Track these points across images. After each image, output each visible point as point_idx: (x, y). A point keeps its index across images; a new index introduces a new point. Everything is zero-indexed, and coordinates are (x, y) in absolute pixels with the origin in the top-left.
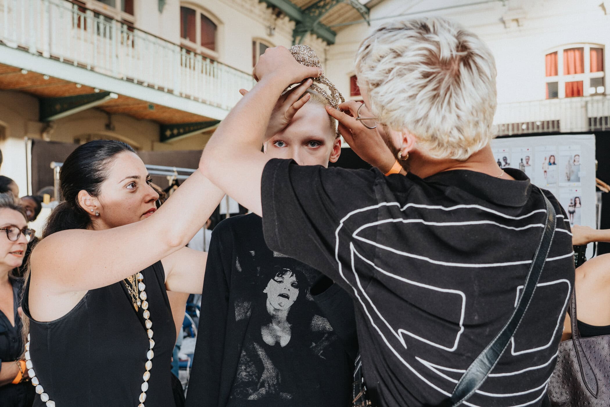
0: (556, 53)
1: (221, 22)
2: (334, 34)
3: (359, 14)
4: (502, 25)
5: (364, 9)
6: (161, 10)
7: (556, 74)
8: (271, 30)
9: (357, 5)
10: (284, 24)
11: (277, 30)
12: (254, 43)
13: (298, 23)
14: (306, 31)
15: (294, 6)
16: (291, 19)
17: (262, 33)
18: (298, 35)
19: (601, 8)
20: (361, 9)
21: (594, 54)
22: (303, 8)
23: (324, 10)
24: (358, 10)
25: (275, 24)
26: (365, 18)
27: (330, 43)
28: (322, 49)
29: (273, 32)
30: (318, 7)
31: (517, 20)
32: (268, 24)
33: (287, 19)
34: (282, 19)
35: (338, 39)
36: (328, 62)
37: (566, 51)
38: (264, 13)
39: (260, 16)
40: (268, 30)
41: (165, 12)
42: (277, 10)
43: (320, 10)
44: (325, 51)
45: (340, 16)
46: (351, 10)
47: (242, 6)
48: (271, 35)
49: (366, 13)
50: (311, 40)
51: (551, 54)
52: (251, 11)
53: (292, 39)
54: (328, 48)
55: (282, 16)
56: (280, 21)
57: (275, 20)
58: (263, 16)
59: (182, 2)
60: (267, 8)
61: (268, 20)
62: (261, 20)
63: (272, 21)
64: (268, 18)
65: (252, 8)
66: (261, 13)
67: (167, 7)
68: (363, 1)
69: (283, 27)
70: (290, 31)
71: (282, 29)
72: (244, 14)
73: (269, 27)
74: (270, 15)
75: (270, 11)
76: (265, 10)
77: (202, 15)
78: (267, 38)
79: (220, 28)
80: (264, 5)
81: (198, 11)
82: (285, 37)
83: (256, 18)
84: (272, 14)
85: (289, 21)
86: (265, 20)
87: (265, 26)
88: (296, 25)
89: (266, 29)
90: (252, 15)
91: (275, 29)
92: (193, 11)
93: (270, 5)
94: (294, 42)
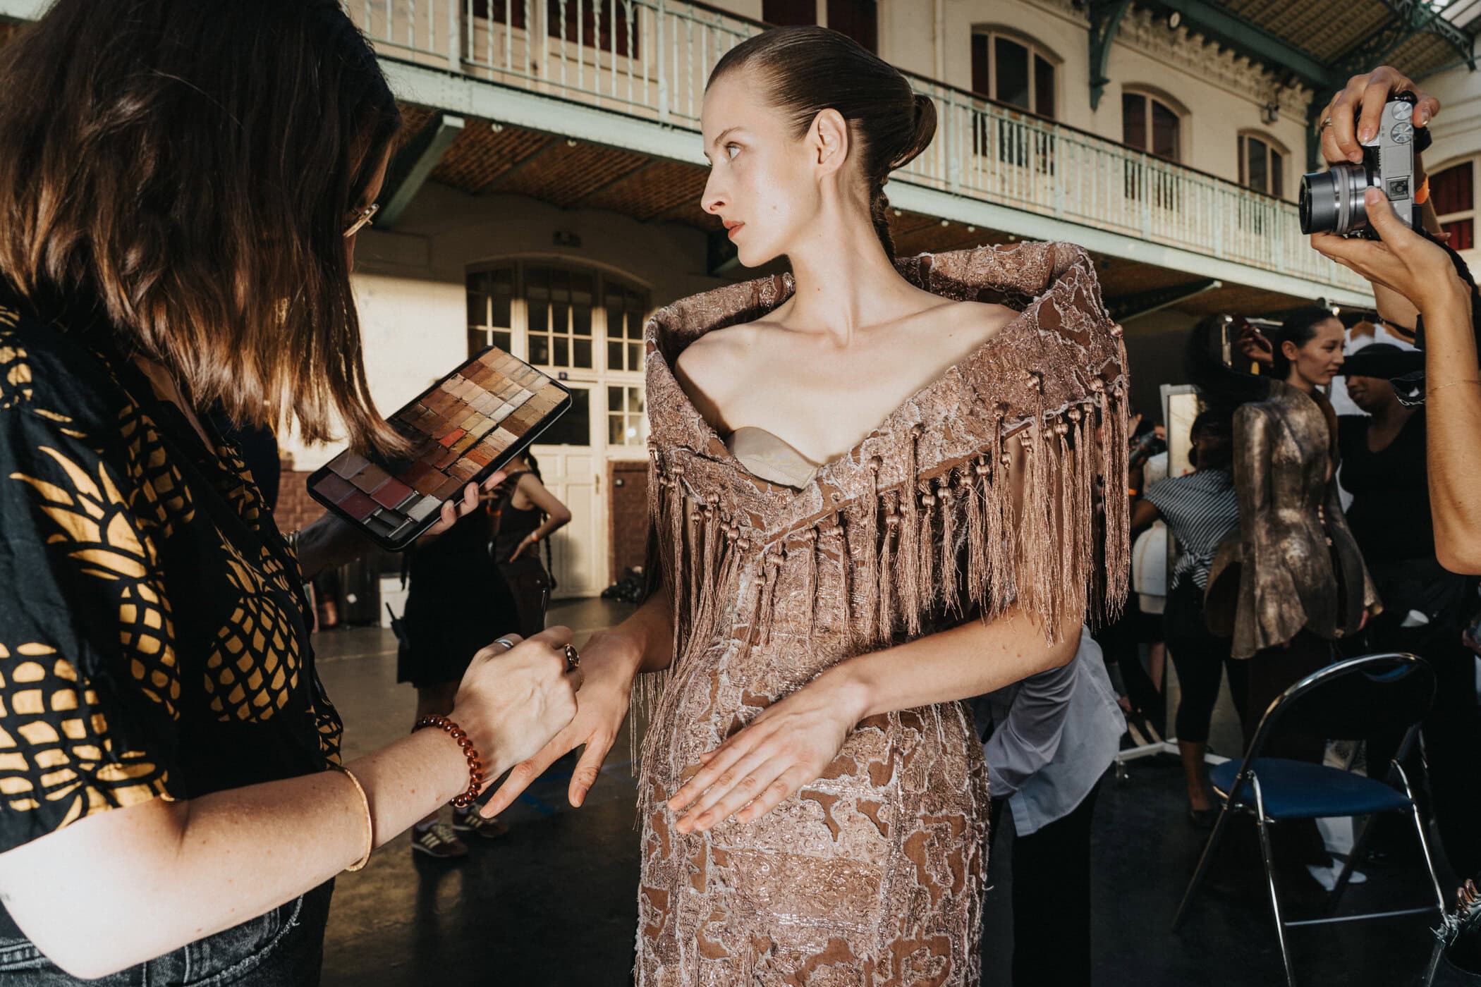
1: (1186, 111)
3: (1449, 49)
5: (1462, 37)
6: (1094, 106)
8: (1271, 111)
9: (1447, 31)
10: (1292, 96)
11: (1281, 110)
12: (1240, 140)
13: (1316, 89)
16: (1309, 85)
17: (1253, 119)
20: (1457, 38)
23: (1377, 55)
24: (1450, 41)
25: (1277, 100)
26: (1464, 57)
29: (1274, 114)
32: (1265, 103)
33: (1299, 87)
34: (1291, 87)
38: (1258, 82)
40: (1266, 112)
41: (1100, 108)
42: (1283, 72)
43: (1369, 56)
46: (1433, 43)
47: (1221, 76)
48: (1270, 120)
49: (1466, 45)
52: (1236, 83)
53: (1307, 123)
55: (1294, 81)
56: (1288, 92)
57: (1278, 91)
58: (1256, 88)
59: (1125, 86)
60: (1264, 72)
61: (1265, 94)
62: (1252, 97)
63: (1273, 95)
64: (1264, 89)
65: (1238, 77)
66: (1253, 84)
67: (1103, 98)
68: (1459, 23)
69: (1292, 102)
70: (1304, 108)
71: (1290, 106)
72: (1225, 90)
73: (1267, 107)
74: (1270, 83)
75: (1269, 76)
76: (1259, 77)
77: (1155, 103)
78: (1263, 127)
79: (1184, 122)
80: (1259, 68)
81: (1150, 98)
82: (1294, 121)
83: (1246, 94)
84: (1273, 81)
85: (1303, 90)
86: (1258, 94)
87: (1259, 105)
88: (1315, 95)
89: (1262, 111)
90: (1238, 91)
91: (1277, 108)
92: (1143, 99)
93: (1270, 65)
94: (1309, 128)
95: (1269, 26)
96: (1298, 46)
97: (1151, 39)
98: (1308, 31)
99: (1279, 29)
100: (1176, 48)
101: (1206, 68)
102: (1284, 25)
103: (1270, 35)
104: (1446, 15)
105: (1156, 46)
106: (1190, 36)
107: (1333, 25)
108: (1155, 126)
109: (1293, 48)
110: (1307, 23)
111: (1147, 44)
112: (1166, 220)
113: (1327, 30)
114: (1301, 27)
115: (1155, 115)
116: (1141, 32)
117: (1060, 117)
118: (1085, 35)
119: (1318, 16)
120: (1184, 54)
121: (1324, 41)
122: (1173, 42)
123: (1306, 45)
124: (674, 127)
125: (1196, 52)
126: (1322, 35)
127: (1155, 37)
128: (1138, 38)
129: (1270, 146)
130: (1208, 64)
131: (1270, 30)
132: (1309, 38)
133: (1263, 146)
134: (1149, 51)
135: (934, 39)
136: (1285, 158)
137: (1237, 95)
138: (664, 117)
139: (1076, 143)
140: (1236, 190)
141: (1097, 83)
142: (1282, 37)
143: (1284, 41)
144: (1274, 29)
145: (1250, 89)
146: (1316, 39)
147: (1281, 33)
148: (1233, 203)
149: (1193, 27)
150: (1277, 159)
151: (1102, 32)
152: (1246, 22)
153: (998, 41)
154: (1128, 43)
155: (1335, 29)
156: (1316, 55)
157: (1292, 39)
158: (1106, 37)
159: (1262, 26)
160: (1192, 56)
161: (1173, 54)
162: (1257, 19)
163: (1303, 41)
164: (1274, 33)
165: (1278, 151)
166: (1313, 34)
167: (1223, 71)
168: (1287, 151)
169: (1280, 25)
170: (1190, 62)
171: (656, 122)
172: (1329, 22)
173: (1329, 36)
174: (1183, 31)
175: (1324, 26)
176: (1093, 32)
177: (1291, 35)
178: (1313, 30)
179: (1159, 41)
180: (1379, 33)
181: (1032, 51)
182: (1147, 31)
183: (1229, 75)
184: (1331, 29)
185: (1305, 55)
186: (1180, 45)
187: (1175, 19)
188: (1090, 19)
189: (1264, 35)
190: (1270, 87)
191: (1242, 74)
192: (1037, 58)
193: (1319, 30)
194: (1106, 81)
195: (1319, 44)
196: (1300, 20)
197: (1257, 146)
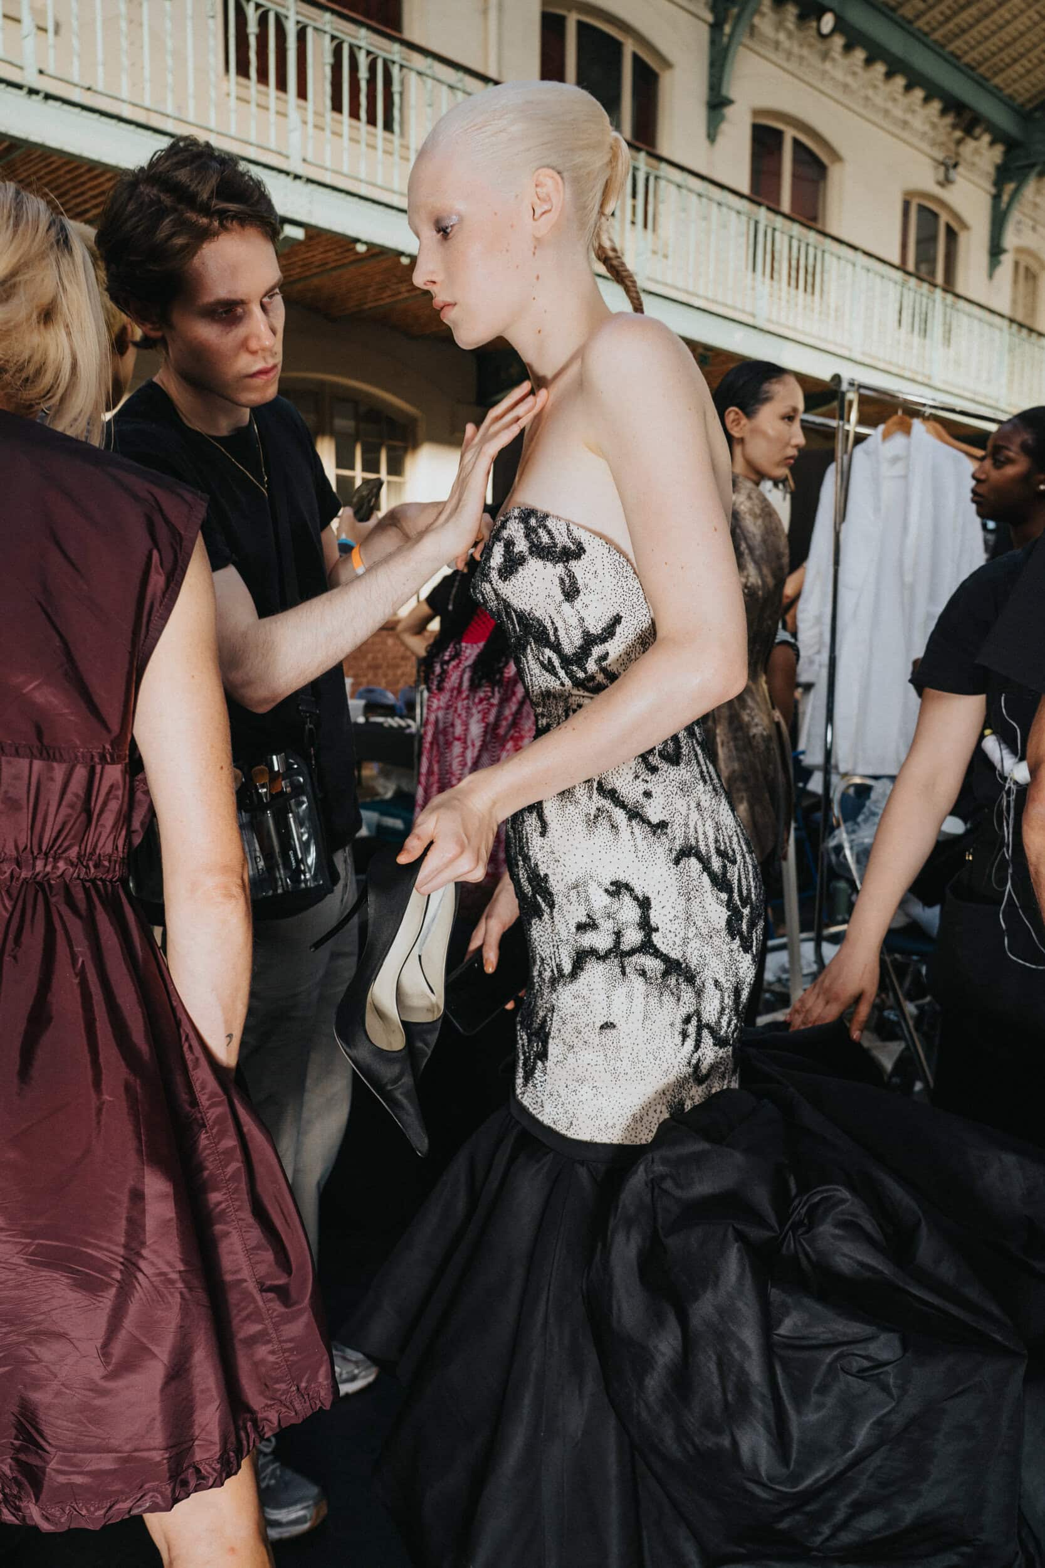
1: (837, 157)
6: (712, 137)
8: (949, 167)
10: (977, 152)
11: (960, 169)
12: (906, 205)
13: (1011, 144)
14: (1032, 166)
15: (1007, 102)
16: (999, 137)
17: (925, 179)
18: (1011, 180)
22: (1030, 106)
25: (958, 154)
29: (953, 174)
32: (940, 156)
33: (986, 138)
34: (976, 139)
38: (934, 126)
40: (942, 169)
41: (720, 140)
42: (967, 116)
47: (887, 112)
48: (946, 182)
52: (905, 124)
53: (993, 190)
55: (977, 131)
56: (971, 144)
57: (959, 142)
58: (931, 134)
59: (757, 113)
60: (944, 112)
61: (942, 144)
62: (925, 146)
63: (952, 146)
64: (943, 138)
65: (909, 117)
66: (927, 128)
67: (724, 127)
69: (976, 159)
70: (991, 170)
71: (973, 164)
72: (889, 132)
73: (943, 164)
74: (949, 129)
75: (949, 120)
76: (935, 120)
77: (796, 142)
78: (937, 191)
79: (835, 173)
80: (936, 106)
81: (789, 133)
82: (978, 186)
83: (915, 141)
84: (954, 127)
85: (992, 143)
86: (934, 143)
87: (935, 160)
88: (1007, 153)
89: (936, 168)
90: (905, 135)
91: (956, 165)
92: (779, 134)
93: (953, 106)
94: (996, 198)
95: (951, 47)
96: (987, 80)
97: (796, 49)
98: (1002, 60)
99: (966, 53)
100: (828, 65)
101: (867, 98)
102: (972, 48)
103: (954, 61)
105: (801, 58)
106: (848, 48)
107: (1031, 55)
108: (795, 176)
109: (981, 83)
110: (1001, 50)
111: (789, 55)
112: (788, 301)
113: (1024, 62)
114: (994, 54)
115: (796, 161)
116: (782, 36)
117: (665, 148)
118: (704, 33)
119: (1015, 40)
120: (839, 75)
121: (1021, 77)
122: (825, 56)
123: (997, 81)
124: (48, 97)
125: (854, 74)
126: (1018, 68)
127: (801, 46)
128: (777, 45)
129: (944, 218)
130: (870, 92)
131: (952, 53)
132: (1002, 70)
133: (936, 216)
134: (792, 66)
135: (485, 12)
136: (963, 238)
137: (904, 141)
138: (30, 78)
139: (690, 190)
140: (898, 275)
141: (717, 103)
142: (968, 65)
143: (968, 71)
144: (959, 53)
145: (924, 134)
146: (1011, 73)
147: (967, 59)
148: (893, 292)
149: (854, 39)
150: (951, 234)
151: (727, 29)
152: (921, 38)
153: (581, 25)
154: (762, 51)
155: (1035, 61)
156: (1010, 97)
157: (982, 70)
158: (731, 36)
159: (943, 46)
160: (849, 80)
161: (824, 73)
162: (937, 36)
163: (996, 74)
164: (958, 58)
165: (954, 225)
166: (1008, 66)
167: (890, 105)
168: (965, 226)
169: (966, 47)
170: (846, 87)
171: (19, 87)
172: (1029, 50)
173: (1029, 71)
174: (838, 41)
175: (1022, 55)
176: (716, 27)
177: (980, 64)
178: (1008, 60)
179: (805, 52)
181: (629, 47)
182: (790, 35)
183: (898, 113)
184: (1030, 61)
185: (995, 93)
186: (833, 60)
187: (828, 22)
188: (713, 9)
189: (946, 60)
190: (949, 134)
191: (913, 112)
192: (636, 59)
193: (1015, 61)
194: (728, 102)
195: (1015, 81)
196: (992, 44)
197: (928, 216)
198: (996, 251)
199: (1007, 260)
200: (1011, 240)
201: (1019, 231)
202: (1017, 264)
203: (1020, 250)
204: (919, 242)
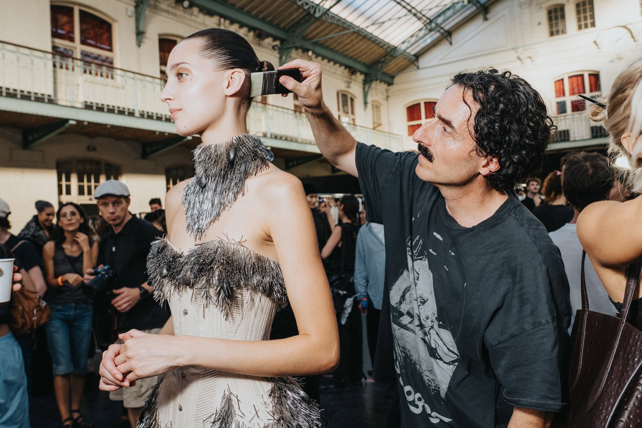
0: (562, 80)
2: (393, 77)
3: (410, 62)
4: (519, 62)
5: (414, 58)
7: (564, 95)
8: (349, 83)
9: (408, 56)
10: (357, 77)
11: (353, 83)
12: (338, 94)
13: (366, 75)
14: (372, 80)
15: (364, 64)
16: (362, 73)
17: (342, 87)
18: (367, 84)
19: (594, 44)
21: (593, 78)
22: (369, 64)
24: (409, 59)
25: (351, 79)
26: (415, 65)
27: (390, 84)
28: (384, 90)
30: (380, 62)
31: (530, 58)
32: (346, 80)
33: (359, 74)
34: (356, 74)
35: (396, 80)
36: (389, 99)
37: (570, 77)
38: (343, 72)
39: (340, 75)
40: (347, 84)
42: (352, 70)
44: (387, 91)
45: (396, 65)
46: (404, 60)
47: (329, 71)
48: (348, 87)
49: (416, 61)
50: (376, 85)
51: (559, 81)
52: (335, 73)
54: (388, 88)
55: (356, 72)
56: (355, 76)
57: (351, 76)
58: (343, 74)
60: (345, 69)
61: (346, 77)
62: (341, 78)
63: (349, 77)
64: (346, 75)
65: (336, 71)
66: (341, 73)
68: (413, 53)
69: (357, 79)
70: (361, 81)
71: (356, 81)
72: (331, 76)
73: (347, 82)
74: (347, 73)
75: (347, 71)
78: (346, 89)
80: (343, 67)
82: (358, 86)
83: (338, 77)
84: (349, 72)
85: (361, 75)
86: (344, 77)
87: (344, 81)
88: (365, 77)
89: (345, 83)
90: (336, 76)
91: (351, 82)
93: (347, 67)
94: (364, 88)
95: (345, 53)
96: (357, 60)
98: (360, 55)
102: (351, 53)
103: (346, 56)
104: (408, 51)
106: (316, 58)
109: (355, 60)
114: (358, 54)
118: (277, 60)
119: (362, 51)
121: (367, 57)
123: (360, 59)
129: (349, 96)
132: (361, 57)
133: (346, 96)
136: (355, 100)
137: (336, 78)
142: (350, 57)
143: (351, 59)
146: (363, 58)
149: (317, 55)
150: (352, 100)
151: (284, 58)
152: (337, 52)
155: (369, 55)
156: (364, 62)
158: (285, 60)
159: (343, 54)
162: (341, 51)
165: (353, 97)
168: (355, 97)
169: (349, 53)
174: (314, 57)
176: (280, 58)
177: (354, 56)
178: (362, 54)
180: (385, 56)
183: (332, 70)
185: (360, 62)
187: (310, 53)
188: (279, 54)
193: (364, 54)
195: (365, 59)
196: (356, 52)
197: (344, 96)
198: (366, 103)
199: (370, 106)
200: (370, 99)
201: (372, 96)
202: (373, 105)
203: (373, 101)
204: (343, 102)
